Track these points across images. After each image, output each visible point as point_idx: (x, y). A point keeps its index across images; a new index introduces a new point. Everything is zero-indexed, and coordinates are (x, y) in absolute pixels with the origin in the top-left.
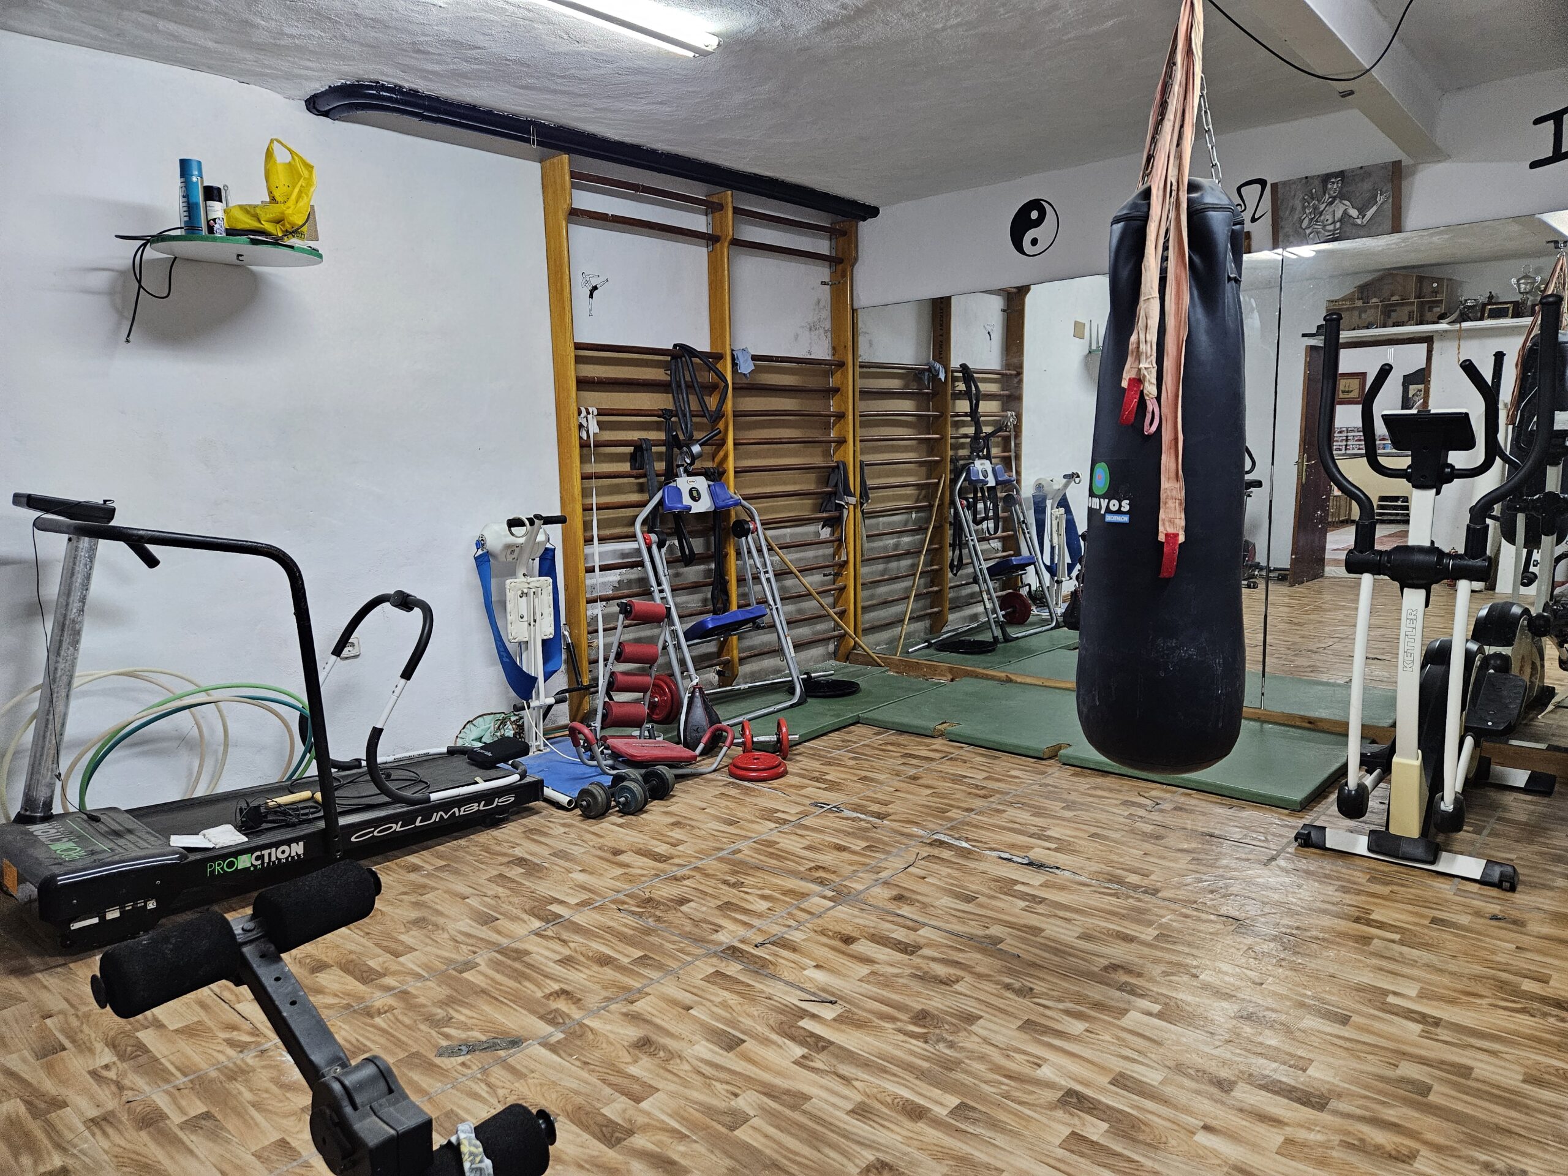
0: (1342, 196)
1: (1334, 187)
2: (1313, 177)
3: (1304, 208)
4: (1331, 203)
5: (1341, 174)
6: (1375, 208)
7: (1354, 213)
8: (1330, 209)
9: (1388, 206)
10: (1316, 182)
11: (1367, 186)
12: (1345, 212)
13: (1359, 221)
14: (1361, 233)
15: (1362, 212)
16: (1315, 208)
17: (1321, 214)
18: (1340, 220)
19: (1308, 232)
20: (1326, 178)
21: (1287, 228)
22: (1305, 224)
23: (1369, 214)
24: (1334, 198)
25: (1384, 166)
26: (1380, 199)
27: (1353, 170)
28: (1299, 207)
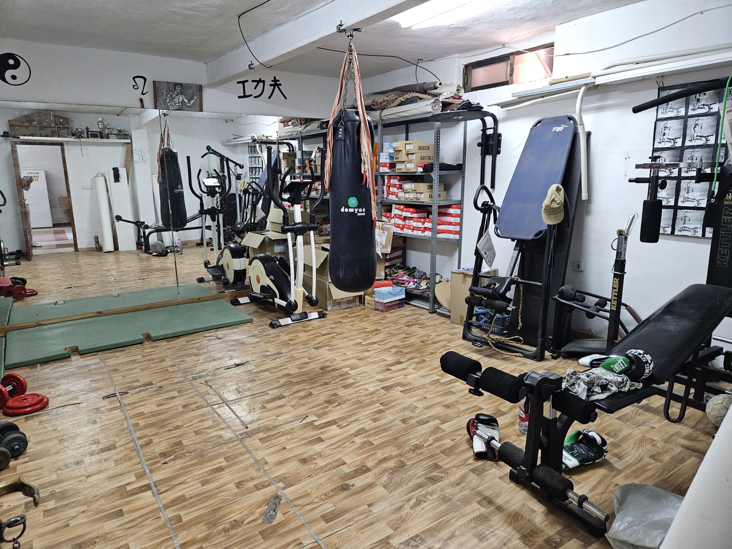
0: (182, 93)
1: (178, 89)
2: (170, 83)
3: (167, 95)
4: (177, 95)
5: (181, 84)
6: (193, 101)
7: (186, 101)
8: (177, 97)
9: (198, 101)
10: (172, 85)
11: (190, 91)
12: (183, 100)
13: (188, 105)
14: (189, 109)
15: (189, 101)
16: (172, 96)
17: (174, 98)
18: (181, 103)
19: (169, 104)
20: (175, 84)
21: (160, 100)
22: (168, 101)
23: (192, 102)
24: (179, 94)
25: (196, 85)
26: (195, 98)
27: (185, 84)
28: (165, 93)
